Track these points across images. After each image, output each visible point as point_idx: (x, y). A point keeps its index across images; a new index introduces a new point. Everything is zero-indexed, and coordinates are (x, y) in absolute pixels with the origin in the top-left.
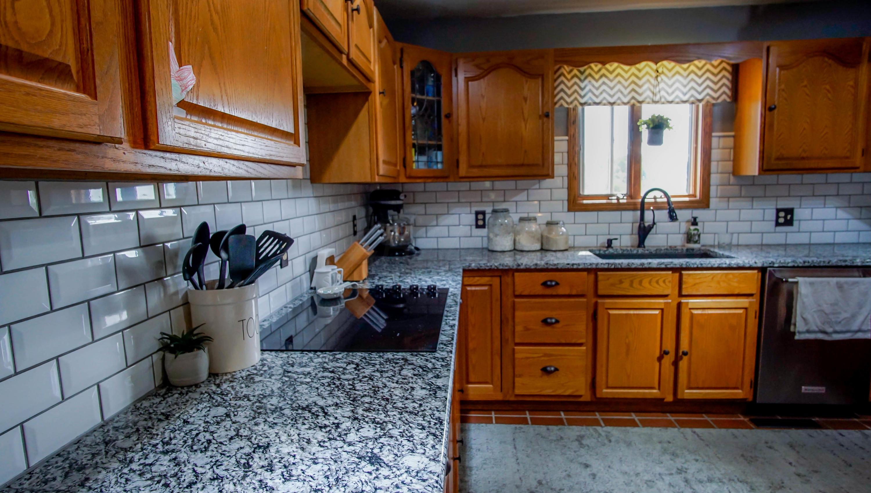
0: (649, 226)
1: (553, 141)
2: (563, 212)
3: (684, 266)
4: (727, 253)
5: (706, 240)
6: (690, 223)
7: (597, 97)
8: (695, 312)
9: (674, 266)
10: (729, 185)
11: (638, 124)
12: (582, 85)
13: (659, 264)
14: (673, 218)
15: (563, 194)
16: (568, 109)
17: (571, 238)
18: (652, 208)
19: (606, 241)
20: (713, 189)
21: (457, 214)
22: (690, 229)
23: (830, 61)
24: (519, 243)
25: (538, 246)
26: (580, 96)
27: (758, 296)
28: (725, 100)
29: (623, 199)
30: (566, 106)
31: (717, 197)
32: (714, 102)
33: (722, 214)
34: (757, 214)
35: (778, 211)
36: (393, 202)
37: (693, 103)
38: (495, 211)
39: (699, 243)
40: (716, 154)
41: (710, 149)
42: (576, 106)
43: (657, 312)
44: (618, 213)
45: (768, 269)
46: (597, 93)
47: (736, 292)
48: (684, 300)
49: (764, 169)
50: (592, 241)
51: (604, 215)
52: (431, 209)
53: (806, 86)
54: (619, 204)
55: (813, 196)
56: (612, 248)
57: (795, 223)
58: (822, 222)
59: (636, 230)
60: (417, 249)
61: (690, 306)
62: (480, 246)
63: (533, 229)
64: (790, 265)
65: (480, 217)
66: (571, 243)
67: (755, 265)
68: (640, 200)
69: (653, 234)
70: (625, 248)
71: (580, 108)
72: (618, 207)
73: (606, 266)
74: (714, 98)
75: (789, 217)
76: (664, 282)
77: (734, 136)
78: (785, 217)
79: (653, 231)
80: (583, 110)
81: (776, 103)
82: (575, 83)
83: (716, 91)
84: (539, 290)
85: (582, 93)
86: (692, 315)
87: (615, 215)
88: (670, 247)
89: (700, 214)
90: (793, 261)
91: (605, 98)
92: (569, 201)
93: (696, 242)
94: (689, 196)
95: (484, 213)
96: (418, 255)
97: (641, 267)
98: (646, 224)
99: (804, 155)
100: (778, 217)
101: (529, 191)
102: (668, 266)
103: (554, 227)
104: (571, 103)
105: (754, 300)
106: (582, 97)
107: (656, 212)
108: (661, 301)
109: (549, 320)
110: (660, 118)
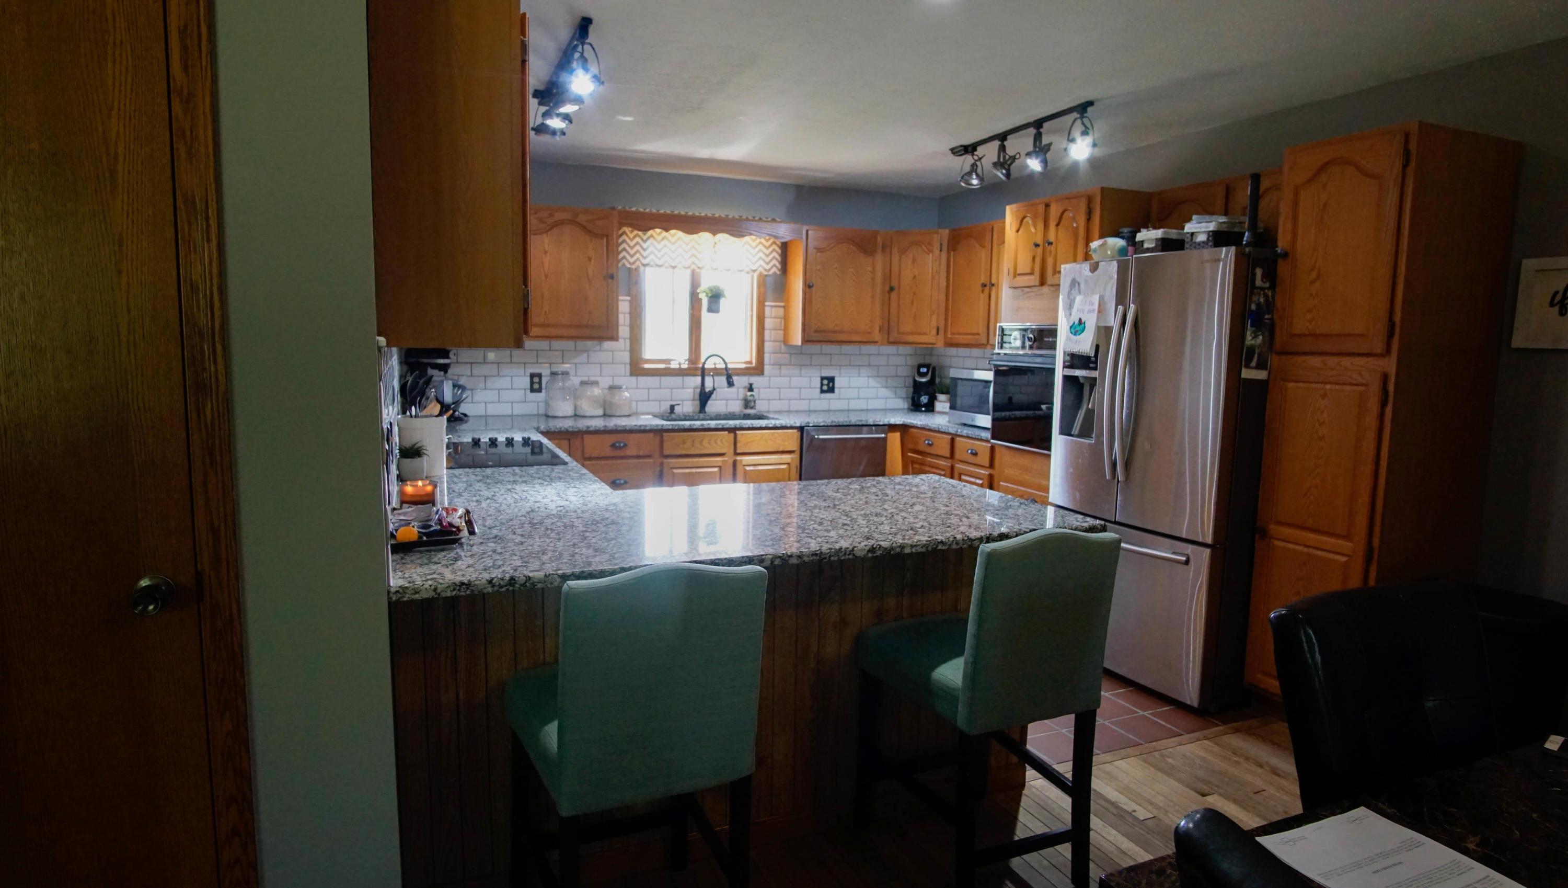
0: (709, 391)
1: (617, 300)
2: (625, 376)
3: (738, 426)
4: (776, 416)
5: (761, 406)
6: (747, 390)
7: (659, 259)
8: (748, 468)
9: (730, 427)
10: (780, 353)
11: (698, 291)
12: (645, 246)
13: (716, 424)
14: (730, 384)
15: (626, 357)
16: (630, 269)
17: (634, 404)
18: (712, 374)
19: (669, 407)
20: (767, 356)
21: (509, 376)
22: (747, 395)
23: (854, 248)
24: (581, 408)
25: (600, 412)
26: (643, 256)
27: (798, 452)
28: (775, 273)
29: (684, 363)
30: (628, 266)
31: (770, 365)
32: (766, 273)
33: (776, 381)
34: (804, 381)
35: (822, 379)
36: (441, 361)
37: (748, 273)
38: (554, 374)
39: (755, 409)
40: (769, 323)
41: (764, 317)
42: (638, 267)
43: (716, 469)
44: (680, 378)
45: (806, 428)
46: (659, 255)
47: (781, 449)
48: (739, 458)
49: (806, 340)
50: (655, 408)
51: (667, 380)
52: (477, 370)
53: (836, 268)
54: (680, 369)
55: (850, 365)
56: (675, 413)
57: (836, 390)
58: (857, 389)
59: (697, 397)
60: (465, 415)
61: (744, 463)
62: (535, 412)
63: (596, 394)
64: (821, 424)
65: (536, 380)
66: (634, 410)
67: (794, 425)
68: (701, 366)
69: (714, 400)
70: (687, 414)
71: (642, 268)
72: (680, 372)
73: (670, 427)
74: (766, 270)
75: (831, 385)
76: (721, 441)
77: (784, 307)
78: (828, 385)
79: (713, 396)
80: (644, 270)
81: (814, 282)
82: (637, 243)
83: (768, 263)
84: (608, 452)
85: (645, 254)
86: (745, 471)
87: (678, 380)
88: (729, 413)
89: (754, 380)
90: (824, 422)
91: (666, 261)
92: (631, 364)
93: (752, 408)
94: (746, 363)
95: (540, 376)
96: (466, 422)
97: (701, 427)
98: (707, 390)
99: (836, 329)
100: (822, 385)
101: (590, 352)
102: (725, 427)
103: (616, 391)
104: (634, 263)
105: (796, 456)
106: (645, 258)
107: (716, 378)
108: (719, 459)
109: (618, 482)
110: (718, 288)
